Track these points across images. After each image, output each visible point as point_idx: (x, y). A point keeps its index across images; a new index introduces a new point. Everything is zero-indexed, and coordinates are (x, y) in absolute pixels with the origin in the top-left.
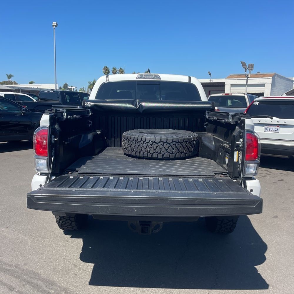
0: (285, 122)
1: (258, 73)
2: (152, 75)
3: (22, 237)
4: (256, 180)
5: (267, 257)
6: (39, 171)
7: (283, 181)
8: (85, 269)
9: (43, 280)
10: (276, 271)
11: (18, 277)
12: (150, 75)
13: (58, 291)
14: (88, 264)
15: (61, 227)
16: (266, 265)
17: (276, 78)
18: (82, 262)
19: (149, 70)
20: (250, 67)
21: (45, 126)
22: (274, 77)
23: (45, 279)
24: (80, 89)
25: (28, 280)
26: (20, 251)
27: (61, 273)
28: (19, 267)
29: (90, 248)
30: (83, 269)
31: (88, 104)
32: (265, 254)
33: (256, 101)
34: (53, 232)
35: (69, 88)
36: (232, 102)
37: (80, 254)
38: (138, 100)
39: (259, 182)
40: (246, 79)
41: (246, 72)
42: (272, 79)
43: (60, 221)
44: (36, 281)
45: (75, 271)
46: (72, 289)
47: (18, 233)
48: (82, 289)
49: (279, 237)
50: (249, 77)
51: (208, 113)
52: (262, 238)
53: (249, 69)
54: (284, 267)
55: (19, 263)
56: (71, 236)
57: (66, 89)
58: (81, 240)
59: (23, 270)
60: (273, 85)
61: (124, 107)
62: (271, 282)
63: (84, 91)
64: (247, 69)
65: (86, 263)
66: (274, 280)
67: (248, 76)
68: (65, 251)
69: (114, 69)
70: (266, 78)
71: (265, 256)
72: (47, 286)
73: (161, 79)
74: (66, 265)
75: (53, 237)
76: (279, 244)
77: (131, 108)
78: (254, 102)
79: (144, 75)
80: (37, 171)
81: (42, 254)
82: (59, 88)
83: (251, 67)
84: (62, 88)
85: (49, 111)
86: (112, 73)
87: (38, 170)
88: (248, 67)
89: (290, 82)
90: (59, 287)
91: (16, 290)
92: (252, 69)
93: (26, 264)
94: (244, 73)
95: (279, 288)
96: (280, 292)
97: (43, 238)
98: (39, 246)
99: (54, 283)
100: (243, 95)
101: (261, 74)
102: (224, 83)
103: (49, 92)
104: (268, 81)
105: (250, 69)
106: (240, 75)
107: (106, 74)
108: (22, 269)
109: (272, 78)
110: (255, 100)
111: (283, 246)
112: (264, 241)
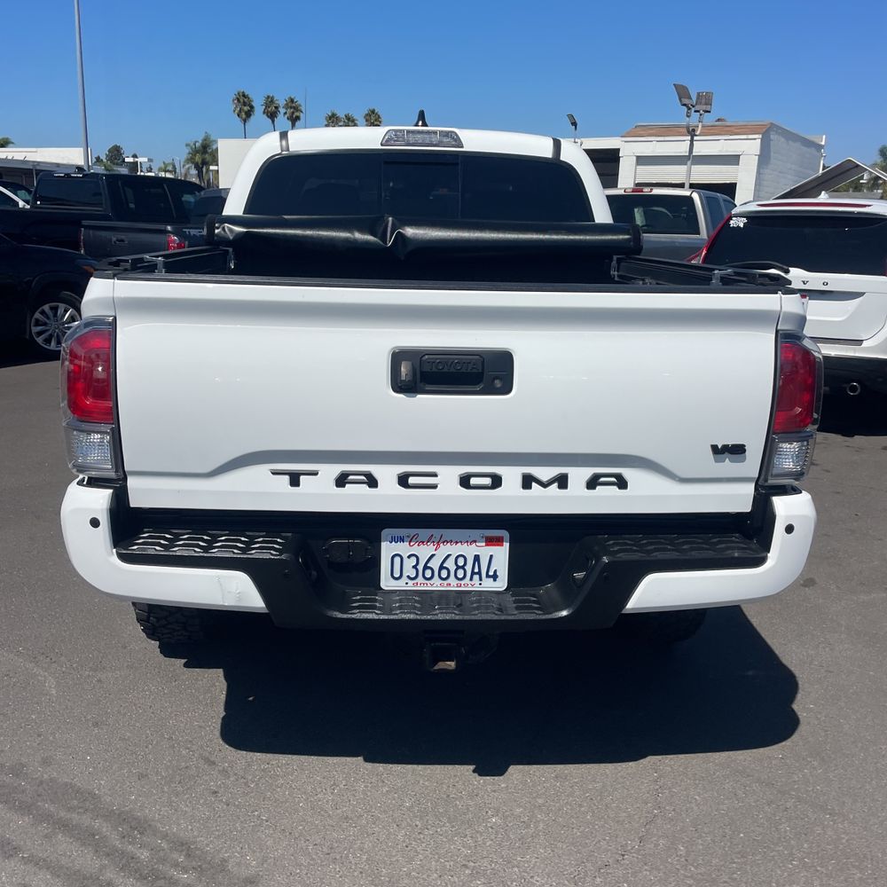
0: (825, 284)
1: (719, 120)
2: (435, 133)
3: (27, 669)
4: (801, 492)
5: (800, 717)
6: (81, 472)
7: (817, 465)
8: (241, 773)
9: (108, 815)
10: (834, 762)
11: (25, 808)
12: (428, 132)
13: (162, 854)
14: (252, 754)
15: (153, 634)
16: (801, 743)
17: (772, 137)
18: (231, 749)
19: (422, 116)
20: (701, 103)
21: (99, 320)
22: (767, 133)
23: (117, 812)
24: (163, 166)
25: (61, 818)
26: (22, 718)
27: (166, 789)
28: (26, 773)
29: (251, 699)
30: (236, 774)
31: (224, 229)
32: (795, 707)
33: (736, 216)
34: (125, 648)
35: (127, 160)
36: (646, 214)
37: (220, 721)
38: (390, 219)
39: (811, 501)
40: (689, 138)
41: (688, 116)
42: (762, 140)
43: (148, 617)
44: (86, 820)
45: (212, 780)
46: (207, 845)
47: (11, 656)
48: (240, 842)
49: (827, 649)
50: (698, 133)
51: (619, 261)
52: (777, 652)
53: (697, 108)
54: (856, 746)
55: (24, 760)
56: (184, 661)
57: (117, 164)
58: (220, 671)
59: (41, 783)
60: (764, 158)
61: (346, 240)
62: (826, 797)
63: (174, 171)
64: (693, 109)
65: (242, 752)
66: (834, 793)
67: (694, 130)
68: (172, 712)
69: (270, 101)
70: (744, 137)
71: (793, 710)
72: (124, 837)
73: (462, 147)
74: (178, 760)
75: (125, 665)
76: (830, 672)
77: (367, 242)
78: (730, 218)
79: (408, 132)
80: (78, 471)
81: (96, 724)
82: (94, 160)
83: (703, 101)
84: (105, 160)
85: (110, 264)
86: (264, 113)
87: (81, 469)
88: (694, 103)
89: (813, 151)
90: (165, 836)
91: (25, 856)
92: (708, 109)
93: (46, 762)
94: (685, 121)
95: (852, 817)
96: (857, 828)
97: (95, 670)
98: (85, 697)
99: (146, 825)
100: (685, 192)
101: (728, 124)
102: (618, 150)
103: (68, 175)
104: (749, 147)
105: (701, 107)
106: (668, 127)
107: (244, 116)
108: (37, 778)
109: (760, 136)
110: (733, 212)
111: (844, 677)
112: (785, 661)
